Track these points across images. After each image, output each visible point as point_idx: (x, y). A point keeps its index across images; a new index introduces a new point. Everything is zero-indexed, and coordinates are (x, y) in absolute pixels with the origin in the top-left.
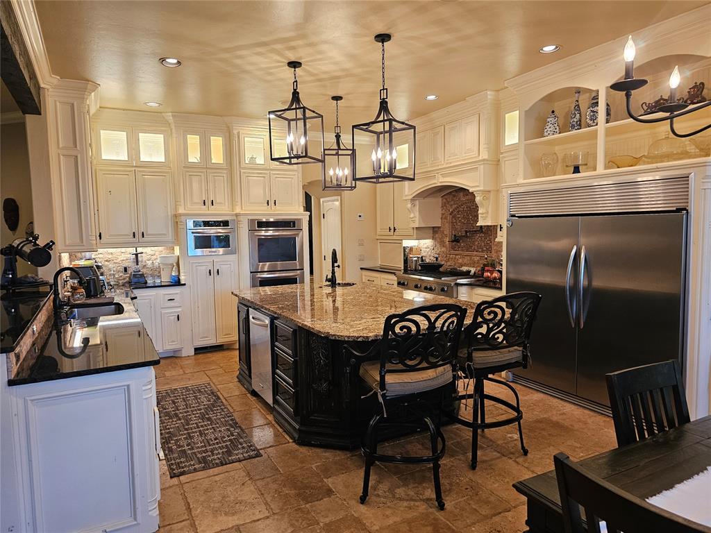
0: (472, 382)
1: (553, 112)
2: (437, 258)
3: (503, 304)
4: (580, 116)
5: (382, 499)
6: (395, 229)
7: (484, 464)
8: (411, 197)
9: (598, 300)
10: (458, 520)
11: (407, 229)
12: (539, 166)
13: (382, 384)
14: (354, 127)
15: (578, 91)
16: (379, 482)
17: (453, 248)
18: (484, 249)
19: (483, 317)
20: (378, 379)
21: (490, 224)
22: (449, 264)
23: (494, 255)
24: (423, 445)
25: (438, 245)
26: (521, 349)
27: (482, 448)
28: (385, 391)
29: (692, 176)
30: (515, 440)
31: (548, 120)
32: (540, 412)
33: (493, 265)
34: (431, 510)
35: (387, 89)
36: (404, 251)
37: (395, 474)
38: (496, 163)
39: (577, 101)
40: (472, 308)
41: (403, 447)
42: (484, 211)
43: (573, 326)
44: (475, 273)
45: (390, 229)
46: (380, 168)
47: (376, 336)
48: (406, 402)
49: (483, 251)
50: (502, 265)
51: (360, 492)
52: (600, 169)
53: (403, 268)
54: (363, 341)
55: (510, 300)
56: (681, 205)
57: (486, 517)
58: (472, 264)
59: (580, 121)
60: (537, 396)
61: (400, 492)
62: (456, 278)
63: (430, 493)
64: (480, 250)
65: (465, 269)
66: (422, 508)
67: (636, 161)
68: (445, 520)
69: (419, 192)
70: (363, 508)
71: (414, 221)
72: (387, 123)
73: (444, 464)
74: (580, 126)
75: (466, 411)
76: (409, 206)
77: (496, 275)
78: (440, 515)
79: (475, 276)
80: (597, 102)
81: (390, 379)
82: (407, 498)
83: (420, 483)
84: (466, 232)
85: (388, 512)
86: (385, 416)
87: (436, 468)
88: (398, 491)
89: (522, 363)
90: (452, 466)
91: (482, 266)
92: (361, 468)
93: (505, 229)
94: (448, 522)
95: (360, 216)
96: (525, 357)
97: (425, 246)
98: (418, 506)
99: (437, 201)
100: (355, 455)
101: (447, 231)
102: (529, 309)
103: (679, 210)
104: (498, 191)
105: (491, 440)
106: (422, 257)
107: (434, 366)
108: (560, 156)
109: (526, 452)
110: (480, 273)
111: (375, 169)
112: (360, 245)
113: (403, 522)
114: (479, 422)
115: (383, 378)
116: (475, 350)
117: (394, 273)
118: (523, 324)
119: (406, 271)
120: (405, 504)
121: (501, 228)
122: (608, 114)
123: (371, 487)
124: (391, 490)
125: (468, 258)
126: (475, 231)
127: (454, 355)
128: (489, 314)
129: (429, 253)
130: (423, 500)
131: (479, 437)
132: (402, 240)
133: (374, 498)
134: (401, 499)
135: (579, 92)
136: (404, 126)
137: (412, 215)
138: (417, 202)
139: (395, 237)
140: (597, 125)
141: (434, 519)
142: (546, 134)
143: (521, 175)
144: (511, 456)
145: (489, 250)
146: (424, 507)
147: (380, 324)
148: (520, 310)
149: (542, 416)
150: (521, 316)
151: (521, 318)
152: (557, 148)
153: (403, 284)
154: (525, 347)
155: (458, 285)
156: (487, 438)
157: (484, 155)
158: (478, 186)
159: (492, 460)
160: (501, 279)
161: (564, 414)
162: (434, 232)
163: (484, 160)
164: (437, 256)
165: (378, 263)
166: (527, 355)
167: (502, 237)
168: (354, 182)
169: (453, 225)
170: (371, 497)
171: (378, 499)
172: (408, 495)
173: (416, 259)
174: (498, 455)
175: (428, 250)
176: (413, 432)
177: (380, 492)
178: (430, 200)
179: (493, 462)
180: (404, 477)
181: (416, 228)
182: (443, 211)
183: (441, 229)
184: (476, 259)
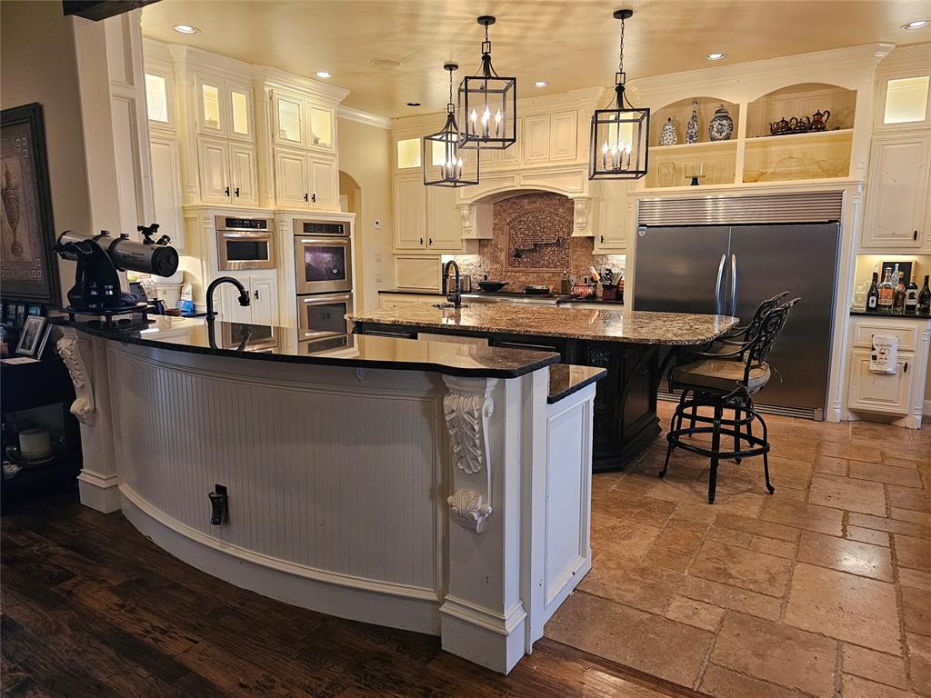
2: (486, 277)
6: (429, 242)
8: (470, 202)
11: (451, 241)
15: (696, 101)
17: (512, 265)
18: (558, 264)
21: (590, 235)
23: (572, 270)
25: (488, 262)
29: (845, 192)
36: (444, 268)
42: (584, 220)
45: (421, 242)
49: (556, 267)
52: (738, 183)
53: (441, 290)
56: (834, 218)
57: (806, 491)
58: (541, 282)
64: (551, 266)
69: (484, 196)
71: (468, 232)
76: (465, 212)
80: (726, 116)
84: (536, 245)
93: (632, 240)
95: (377, 223)
97: (466, 262)
99: (490, 209)
101: (503, 242)
103: (831, 222)
112: (377, 260)
121: (602, 240)
122: (749, 130)
125: (535, 275)
126: (549, 244)
129: (474, 271)
132: (441, 255)
135: (697, 103)
137: (467, 224)
138: (475, 208)
139: (428, 252)
140: (737, 138)
145: (564, 265)
158: (580, 193)
162: (482, 245)
164: (487, 274)
165: (395, 287)
169: (511, 239)
175: (471, 267)
178: (485, 206)
181: (467, 240)
182: (497, 221)
183: (493, 242)
184: (546, 276)
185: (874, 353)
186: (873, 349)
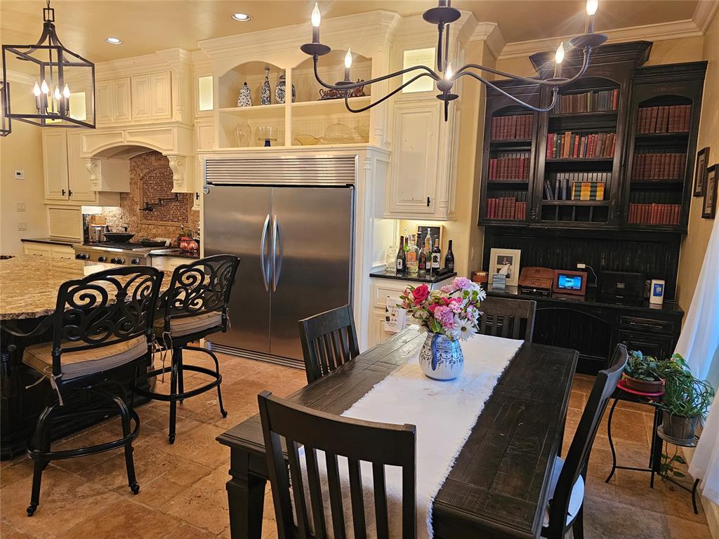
0: (169, 353)
1: (245, 84)
2: (126, 228)
3: (201, 268)
4: (270, 92)
5: (59, 503)
6: (70, 193)
7: (184, 436)
8: (91, 155)
9: (289, 267)
10: (156, 498)
11: (87, 193)
12: (233, 135)
13: (57, 367)
14: (4, 47)
15: (268, 68)
16: (54, 485)
17: (146, 218)
18: (180, 218)
19: (181, 282)
20: (51, 362)
21: (186, 192)
22: (141, 234)
23: (190, 224)
24: (111, 431)
25: (127, 214)
26: (221, 313)
27: (181, 420)
28: (61, 375)
29: (357, 157)
30: (216, 405)
31: (242, 91)
32: (238, 374)
33: (190, 236)
34: (122, 498)
35: (53, 10)
36: (84, 219)
37: (75, 471)
38: (190, 127)
39: (267, 78)
40: (169, 276)
41: (87, 439)
42: (179, 177)
43: (267, 290)
44: (170, 244)
45: (63, 193)
46: (46, 106)
47: (47, 311)
48: (89, 385)
49: (179, 221)
50: (199, 234)
51: (27, 503)
52: (288, 145)
53: (82, 240)
54: (27, 319)
55: (209, 263)
56: (350, 182)
57: (186, 487)
58: (168, 235)
59: (270, 98)
60: (234, 361)
61: (83, 489)
62: (149, 248)
63: (122, 480)
64: (175, 220)
65: (159, 240)
66: (112, 498)
67: (317, 141)
68: (140, 504)
69: (101, 150)
70: (32, 521)
71: (96, 184)
72: (54, 51)
73: (138, 447)
74: (270, 102)
75: (163, 385)
76: (89, 165)
77: (193, 245)
78: (135, 500)
79: (170, 246)
80: (284, 82)
81: (65, 360)
82: (92, 493)
83: (109, 473)
84: (160, 200)
85: (68, 515)
86: (61, 404)
87: (129, 451)
88: (80, 489)
89: (222, 327)
90: (148, 446)
91: (178, 236)
92: (28, 476)
93: (201, 197)
94: (144, 505)
95: (19, 174)
96: (224, 321)
97: (111, 214)
98: (106, 499)
99: (124, 164)
100: (19, 463)
101: (137, 196)
102: (229, 272)
103: (348, 186)
104: (193, 157)
105: (190, 411)
106: (107, 227)
107: (125, 338)
108: (253, 129)
109: (225, 414)
110: (176, 244)
111: (40, 107)
112: (19, 210)
113: (88, 520)
114: (178, 393)
115: (57, 360)
116: (172, 318)
117: (70, 245)
118: (222, 288)
119: (86, 241)
120: (91, 500)
121: (197, 196)
122: (293, 95)
123: (43, 494)
124: (71, 490)
125: (163, 227)
126: (170, 199)
127: (150, 324)
128: (188, 278)
129: (117, 222)
130: (114, 490)
131: (177, 410)
132: (80, 206)
133: (47, 506)
134: (84, 497)
135: (268, 70)
136: (79, 61)
137: (93, 177)
138: (99, 163)
139: (70, 203)
140: (284, 102)
141: (127, 506)
142: (240, 105)
143: (217, 142)
144: (210, 421)
145: (185, 219)
146: (115, 496)
147: (52, 298)
148: (219, 274)
149: (240, 379)
150: (220, 280)
151: (220, 283)
152: (250, 122)
153: (84, 258)
154: (224, 312)
155: (151, 256)
156: (186, 410)
157: (177, 117)
158: (172, 150)
159: (191, 430)
160: (198, 249)
161: (259, 373)
162: (122, 197)
163: (177, 122)
164: (127, 226)
165: (48, 234)
166: (226, 319)
167: (198, 205)
168: (7, 119)
169: (145, 194)
170: (43, 504)
171: (53, 505)
172: (94, 490)
173: (100, 228)
174: (198, 423)
175: (115, 218)
176: (99, 420)
177: (56, 497)
178: (116, 161)
179: (193, 431)
180: (88, 471)
181: (99, 192)
182: (133, 176)
183: (131, 196)
184: (171, 229)
185: (389, 314)
186: (387, 311)
